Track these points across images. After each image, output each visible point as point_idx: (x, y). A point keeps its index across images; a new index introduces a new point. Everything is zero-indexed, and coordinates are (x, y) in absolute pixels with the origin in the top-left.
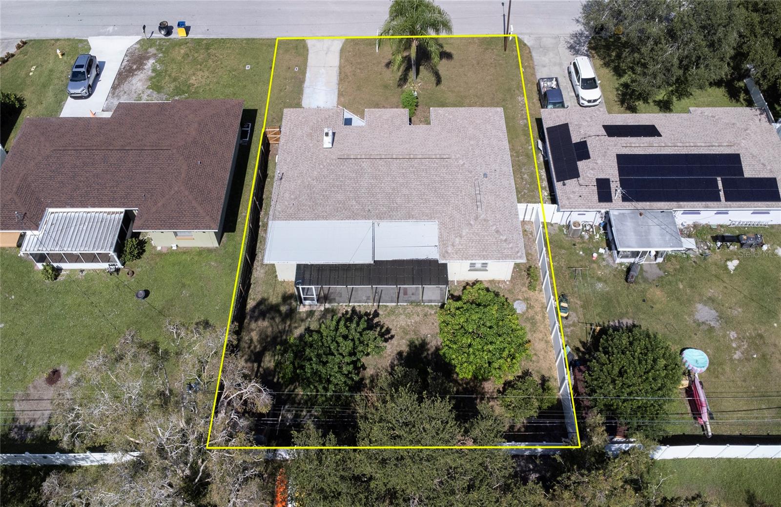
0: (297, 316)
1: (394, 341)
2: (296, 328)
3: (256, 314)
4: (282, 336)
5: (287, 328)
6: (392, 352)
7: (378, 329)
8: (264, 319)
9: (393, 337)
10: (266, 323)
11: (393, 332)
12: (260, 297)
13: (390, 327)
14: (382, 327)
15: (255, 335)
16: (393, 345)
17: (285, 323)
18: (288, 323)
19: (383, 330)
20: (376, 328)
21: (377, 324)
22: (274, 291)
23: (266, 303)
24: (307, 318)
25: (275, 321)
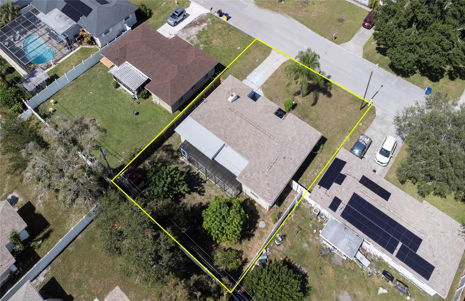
0: (178, 160)
1: (203, 197)
2: (174, 164)
3: (165, 148)
4: (166, 163)
5: (171, 162)
6: (199, 200)
7: (201, 188)
8: (166, 152)
9: (203, 195)
10: (165, 154)
11: (205, 194)
12: (171, 143)
13: (206, 191)
14: (203, 188)
15: (158, 156)
16: (201, 198)
17: (172, 159)
18: (173, 160)
19: (202, 190)
20: (201, 187)
21: (202, 186)
22: (177, 144)
23: (171, 147)
24: (180, 163)
25: (169, 156)
